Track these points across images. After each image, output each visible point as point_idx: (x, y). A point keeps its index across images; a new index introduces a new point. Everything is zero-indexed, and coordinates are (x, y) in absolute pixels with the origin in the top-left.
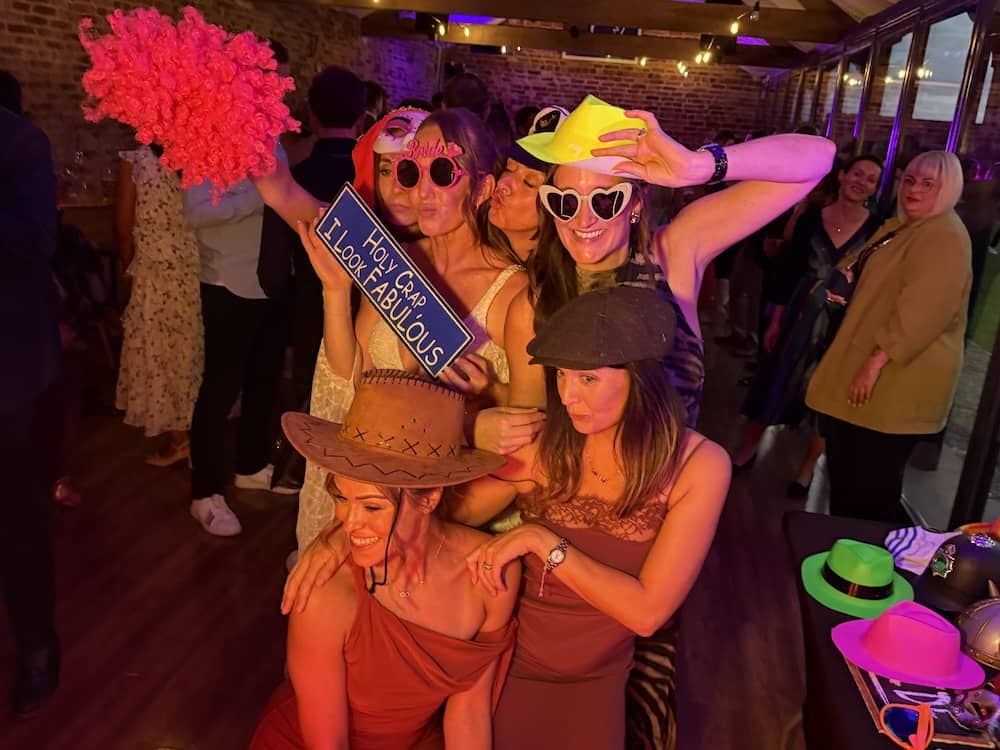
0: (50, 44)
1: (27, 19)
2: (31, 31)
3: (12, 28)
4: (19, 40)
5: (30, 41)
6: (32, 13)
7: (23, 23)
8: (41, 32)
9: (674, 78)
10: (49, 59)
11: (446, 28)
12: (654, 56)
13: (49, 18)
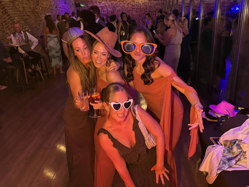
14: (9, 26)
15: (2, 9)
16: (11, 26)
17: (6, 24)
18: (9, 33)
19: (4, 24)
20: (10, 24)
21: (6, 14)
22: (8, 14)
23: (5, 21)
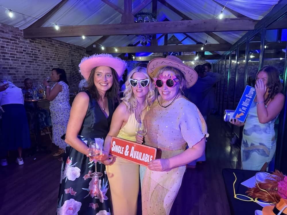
0: (38, 65)
1: (32, 59)
2: (33, 62)
3: (28, 62)
4: (30, 64)
5: (33, 64)
6: (33, 58)
7: (31, 60)
8: (36, 62)
9: (191, 65)
10: (38, 68)
11: (135, 57)
12: (186, 60)
13: (38, 59)
14: (76, 80)
15: (72, 66)
16: (77, 80)
17: (73, 79)
18: (75, 86)
19: (72, 78)
20: (77, 79)
21: (74, 70)
22: (76, 71)
23: (73, 76)
